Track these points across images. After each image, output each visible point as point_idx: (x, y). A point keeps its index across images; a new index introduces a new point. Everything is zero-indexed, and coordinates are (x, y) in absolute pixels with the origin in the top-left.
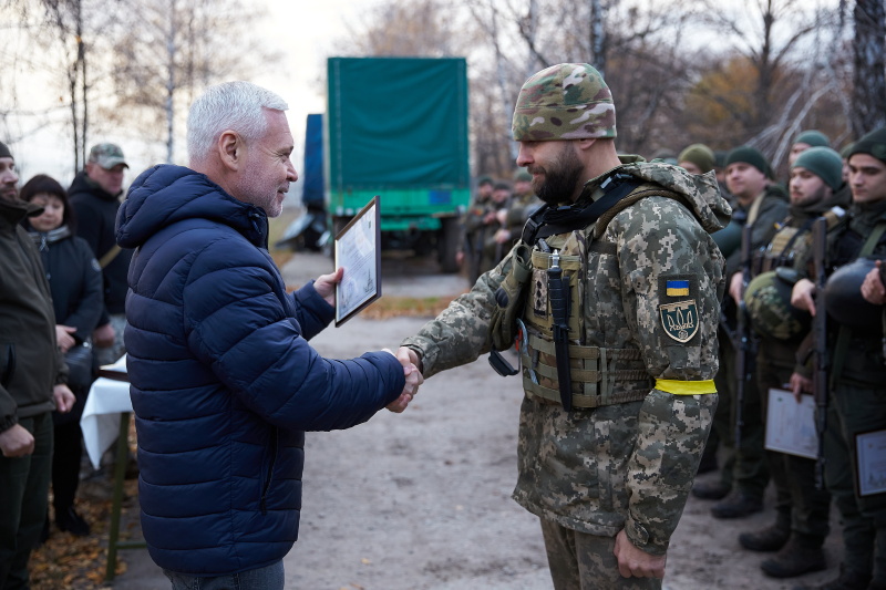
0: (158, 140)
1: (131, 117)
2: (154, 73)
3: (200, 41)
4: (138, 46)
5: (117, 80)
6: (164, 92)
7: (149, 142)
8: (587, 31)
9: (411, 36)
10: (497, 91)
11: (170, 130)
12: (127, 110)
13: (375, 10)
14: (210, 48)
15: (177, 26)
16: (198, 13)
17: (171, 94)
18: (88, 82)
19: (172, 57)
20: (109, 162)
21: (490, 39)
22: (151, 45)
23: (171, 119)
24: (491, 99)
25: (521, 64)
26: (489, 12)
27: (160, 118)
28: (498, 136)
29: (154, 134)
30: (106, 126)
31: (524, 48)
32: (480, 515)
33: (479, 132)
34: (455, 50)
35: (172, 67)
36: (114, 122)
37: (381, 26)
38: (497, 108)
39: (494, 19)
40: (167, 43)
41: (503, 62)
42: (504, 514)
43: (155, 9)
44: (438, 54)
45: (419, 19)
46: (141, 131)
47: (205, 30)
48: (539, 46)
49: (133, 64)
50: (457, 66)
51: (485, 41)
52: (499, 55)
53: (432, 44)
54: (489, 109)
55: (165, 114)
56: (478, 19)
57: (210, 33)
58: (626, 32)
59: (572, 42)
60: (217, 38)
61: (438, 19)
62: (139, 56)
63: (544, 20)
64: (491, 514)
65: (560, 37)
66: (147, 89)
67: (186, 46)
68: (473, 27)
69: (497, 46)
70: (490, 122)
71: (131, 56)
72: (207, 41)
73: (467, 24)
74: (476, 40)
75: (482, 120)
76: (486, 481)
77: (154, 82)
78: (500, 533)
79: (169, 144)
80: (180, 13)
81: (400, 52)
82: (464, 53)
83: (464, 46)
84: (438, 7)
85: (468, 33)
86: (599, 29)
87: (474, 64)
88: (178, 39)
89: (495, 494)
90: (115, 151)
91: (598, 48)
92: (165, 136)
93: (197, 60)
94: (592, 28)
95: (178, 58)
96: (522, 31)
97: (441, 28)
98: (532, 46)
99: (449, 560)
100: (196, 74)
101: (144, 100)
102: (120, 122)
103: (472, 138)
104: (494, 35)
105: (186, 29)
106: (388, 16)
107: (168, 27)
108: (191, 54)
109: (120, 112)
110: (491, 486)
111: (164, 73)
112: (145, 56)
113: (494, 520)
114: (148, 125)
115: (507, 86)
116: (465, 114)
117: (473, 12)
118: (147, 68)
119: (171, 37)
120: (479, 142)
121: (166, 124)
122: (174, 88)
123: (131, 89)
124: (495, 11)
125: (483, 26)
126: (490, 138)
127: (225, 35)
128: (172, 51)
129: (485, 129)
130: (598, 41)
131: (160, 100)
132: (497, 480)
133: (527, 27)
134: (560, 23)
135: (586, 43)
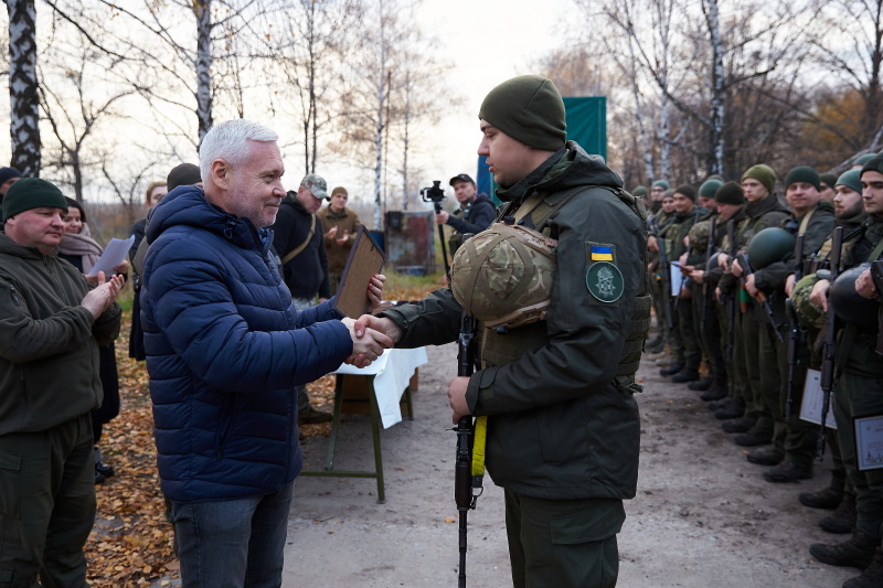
27: (371, 149)
33: (625, 157)
79: (377, 169)
102: (342, 153)
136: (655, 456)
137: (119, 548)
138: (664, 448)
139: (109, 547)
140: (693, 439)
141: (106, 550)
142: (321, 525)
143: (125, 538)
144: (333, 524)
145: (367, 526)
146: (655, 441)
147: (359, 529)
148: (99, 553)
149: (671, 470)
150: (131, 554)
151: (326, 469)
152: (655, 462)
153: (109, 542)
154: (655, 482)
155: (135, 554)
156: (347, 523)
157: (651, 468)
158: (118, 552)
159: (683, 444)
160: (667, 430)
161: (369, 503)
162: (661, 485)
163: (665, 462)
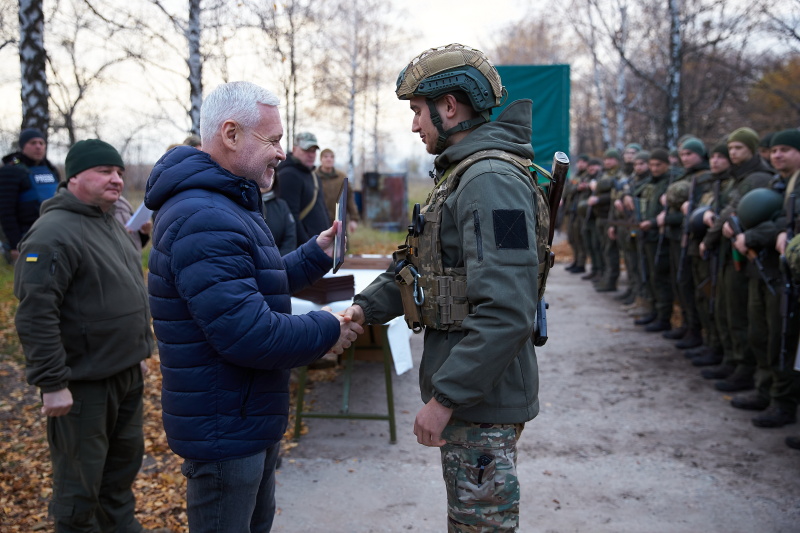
0: (344, 130)
1: (326, 114)
2: (343, 83)
3: (374, 59)
4: (332, 63)
5: (315, 88)
6: (349, 96)
7: (337, 132)
8: (667, 42)
9: (528, 50)
10: (594, 90)
11: (352, 123)
12: (324, 109)
13: (502, 31)
14: (381, 62)
15: (359, 48)
16: (374, 39)
17: (353, 97)
18: (298, 91)
19: (354, 71)
20: (306, 144)
21: (589, 50)
22: (340, 63)
23: (352, 115)
24: (589, 95)
25: (614, 70)
26: (588, 30)
27: (345, 114)
28: (594, 125)
29: (341, 128)
30: (308, 120)
31: (616, 56)
32: (564, 411)
33: (579, 121)
34: (562, 58)
35: (354, 77)
36: (314, 118)
37: (506, 43)
38: (594, 102)
39: (592, 34)
40: (352, 61)
41: (599, 67)
42: (582, 411)
43: (344, 37)
44: (550, 63)
45: (535, 36)
46: (332, 124)
47: (378, 51)
48: (628, 55)
49: (328, 76)
50: (563, 71)
51: (585, 52)
52: (596, 61)
53: (543, 55)
54: (588, 102)
55: (349, 111)
56: (580, 34)
57: (381, 53)
58: (701, 40)
59: (655, 50)
60: (386, 56)
61: (550, 34)
62: (331, 70)
63: (633, 34)
64: (573, 411)
65: (646, 46)
66: (336, 94)
67: (364, 62)
68: (577, 41)
69: (595, 55)
70: (588, 113)
71: (326, 70)
72: (379, 58)
73: (571, 38)
74: (578, 51)
75: (582, 112)
76: (570, 386)
77: (341, 90)
78: (578, 425)
79: (351, 133)
80: (361, 38)
81: (520, 61)
82: (569, 61)
83: (569, 56)
84: (549, 26)
85: (572, 45)
86: (677, 39)
87: (576, 70)
88: (359, 58)
89: (577, 396)
90: (311, 138)
91: (676, 54)
92: (349, 128)
93: (371, 73)
94: (671, 38)
95: (359, 72)
96: (614, 42)
97: (551, 44)
98: (622, 54)
99: (538, 443)
100: (369, 83)
101: (334, 102)
102: (318, 118)
103: (573, 126)
104: (592, 46)
105: (364, 51)
106: (512, 35)
107: (352, 50)
108: (367, 68)
109: (319, 111)
110: (574, 389)
111: (349, 83)
112: (335, 70)
113: (575, 416)
114: (337, 119)
115: (602, 86)
116: (568, 107)
117: (576, 29)
118: (337, 79)
119: (354, 57)
120: (579, 129)
121: (349, 119)
122: (355, 92)
123: (327, 95)
124: (594, 28)
125: (585, 40)
126: (588, 126)
127: (391, 53)
128: (355, 67)
129: (584, 119)
130: (676, 49)
131: (346, 102)
132: (579, 386)
133: (618, 40)
134: (646, 35)
135: (667, 51)
136: (641, 400)
137: (156, 485)
138: (648, 394)
139: (146, 483)
140: (674, 385)
141: (143, 487)
142: (340, 465)
143: (160, 475)
144: (352, 462)
145: (383, 465)
146: (639, 387)
147: (377, 468)
148: (137, 489)
149: (659, 414)
150: (167, 491)
151: (342, 412)
152: (642, 406)
153: (145, 479)
154: (646, 425)
155: (171, 491)
156: (364, 462)
157: (639, 412)
158: (155, 488)
159: (666, 390)
160: (649, 376)
161: (382, 444)
162: (651, 428)
163: (652, 406)
